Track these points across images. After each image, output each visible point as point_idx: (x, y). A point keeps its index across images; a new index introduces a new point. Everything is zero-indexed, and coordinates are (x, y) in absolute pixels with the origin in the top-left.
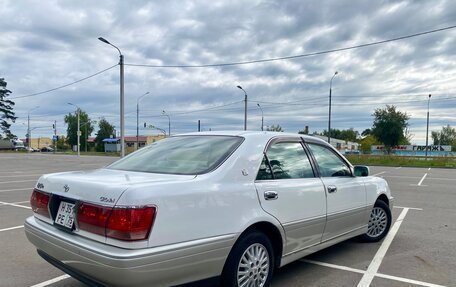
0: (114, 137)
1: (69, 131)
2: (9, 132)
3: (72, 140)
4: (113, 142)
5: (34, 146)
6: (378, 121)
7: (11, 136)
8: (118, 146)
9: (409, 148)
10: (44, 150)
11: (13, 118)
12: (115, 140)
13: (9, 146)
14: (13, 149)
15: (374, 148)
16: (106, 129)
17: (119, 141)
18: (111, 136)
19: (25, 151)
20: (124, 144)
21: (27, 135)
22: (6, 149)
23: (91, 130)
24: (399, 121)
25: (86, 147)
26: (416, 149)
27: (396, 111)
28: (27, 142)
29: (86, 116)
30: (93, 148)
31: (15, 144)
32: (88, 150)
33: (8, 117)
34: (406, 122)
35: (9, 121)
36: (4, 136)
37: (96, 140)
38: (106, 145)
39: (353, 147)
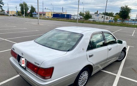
0: (36, 12)
1: (21, 9)
2: (2, 9)
3: (22, 12)
4: (35, 14)
5: (10, 14)
6: (121, 10)
7: (3, 10)
8: (37, 15)
9: (130, 20)
10: (14, 15)
11: (3, 4)
12: (36, 13)
13: (2, 14)
14: (4, 15)
15: (118, 19)
16: (33, 9)
17: (37, 14)
18: (35, 12)
19: (8, 15)
20: (39, 15)
21: (8, 10)
22: (2, 15)
23: (28, 9)
24: (128, 11)
25: (27, 15)
26: (132, 20)
27: (128, 7)
28: (8, 12)
29: (26, 4)
30: (29, 15)
31: (4, 13)
32: (28, 16)
33: (1, 4)
34: (130, 11)
35: (2, 5)
36: (1, 10)
37: (30, 13)
38: (33, 15)
39: (112, 19)
